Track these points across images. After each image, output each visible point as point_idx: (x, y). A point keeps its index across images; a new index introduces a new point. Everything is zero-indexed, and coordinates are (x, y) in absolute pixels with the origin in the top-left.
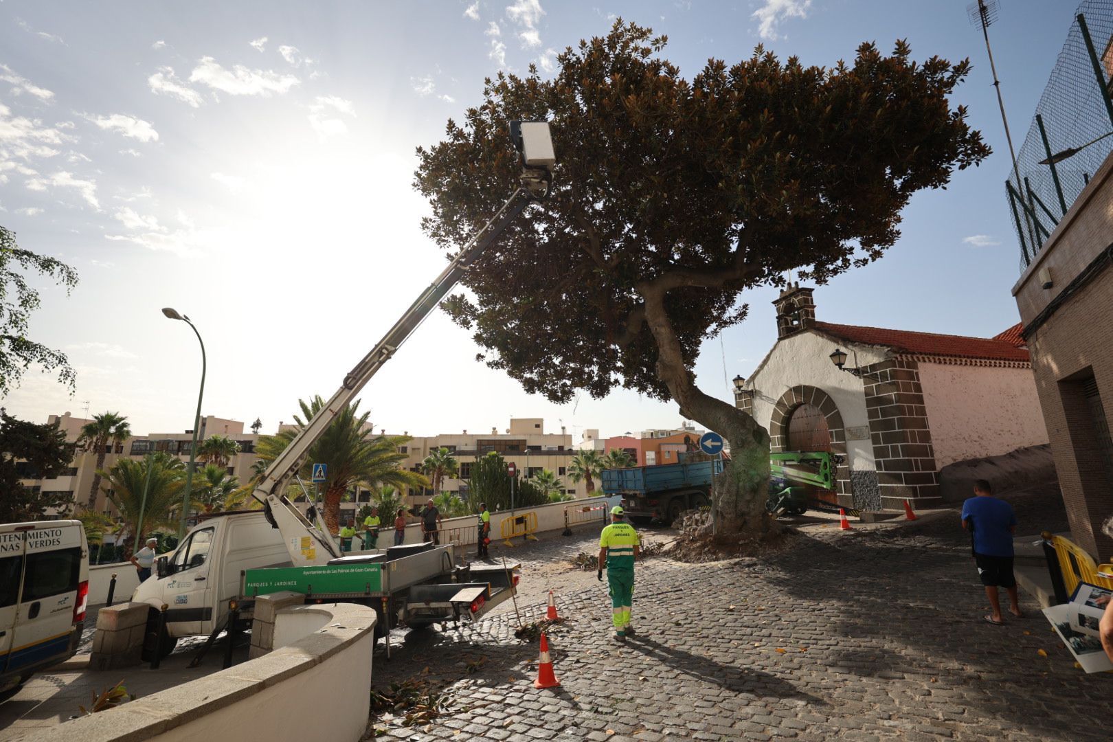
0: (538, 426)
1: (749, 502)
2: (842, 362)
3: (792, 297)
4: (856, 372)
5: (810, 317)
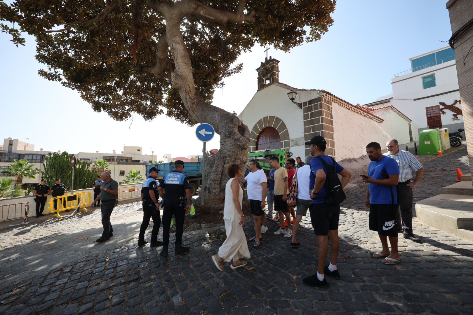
0: (139, 150)
2: (294, 97)
3: (268, 65)
4: (300, 105)
5: (276, 77)
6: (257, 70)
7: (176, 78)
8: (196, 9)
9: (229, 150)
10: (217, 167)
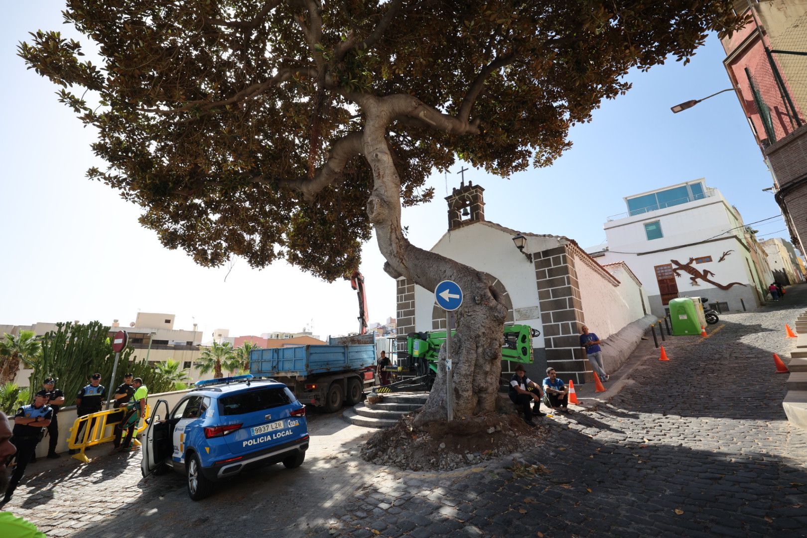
0: (168, 321)
1: (486, 373)
2: (521, 245)
3: (466, 194)
4: (529, 257)
5: (481, 212)
6: (446, 198)
7: (381, 206)
8: (416, 108)
9: (483, 324)
10: (468, 352)
